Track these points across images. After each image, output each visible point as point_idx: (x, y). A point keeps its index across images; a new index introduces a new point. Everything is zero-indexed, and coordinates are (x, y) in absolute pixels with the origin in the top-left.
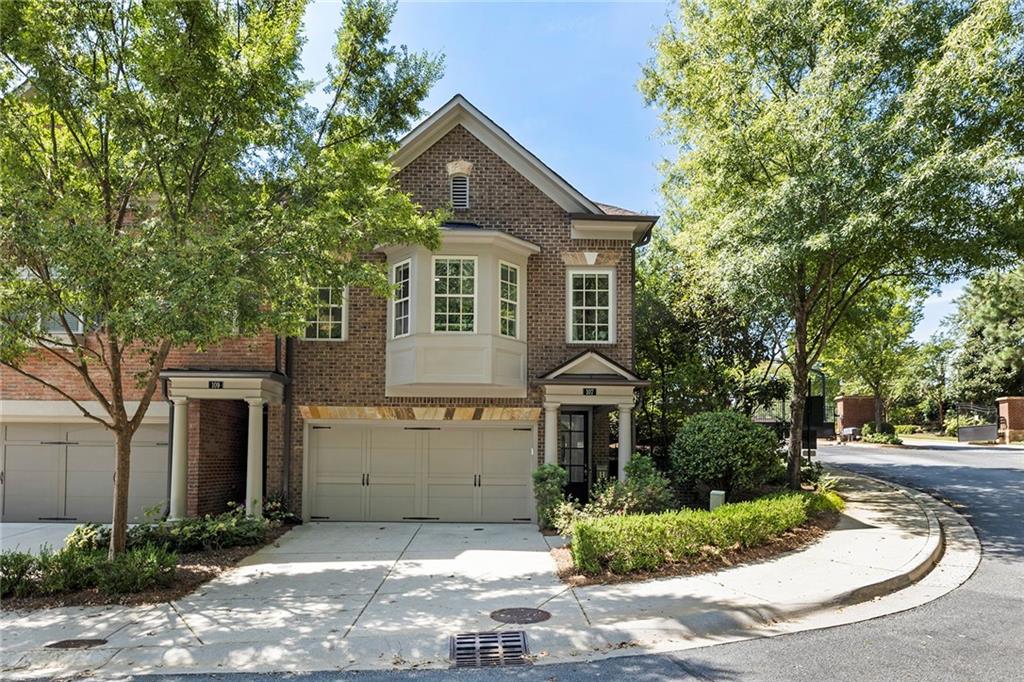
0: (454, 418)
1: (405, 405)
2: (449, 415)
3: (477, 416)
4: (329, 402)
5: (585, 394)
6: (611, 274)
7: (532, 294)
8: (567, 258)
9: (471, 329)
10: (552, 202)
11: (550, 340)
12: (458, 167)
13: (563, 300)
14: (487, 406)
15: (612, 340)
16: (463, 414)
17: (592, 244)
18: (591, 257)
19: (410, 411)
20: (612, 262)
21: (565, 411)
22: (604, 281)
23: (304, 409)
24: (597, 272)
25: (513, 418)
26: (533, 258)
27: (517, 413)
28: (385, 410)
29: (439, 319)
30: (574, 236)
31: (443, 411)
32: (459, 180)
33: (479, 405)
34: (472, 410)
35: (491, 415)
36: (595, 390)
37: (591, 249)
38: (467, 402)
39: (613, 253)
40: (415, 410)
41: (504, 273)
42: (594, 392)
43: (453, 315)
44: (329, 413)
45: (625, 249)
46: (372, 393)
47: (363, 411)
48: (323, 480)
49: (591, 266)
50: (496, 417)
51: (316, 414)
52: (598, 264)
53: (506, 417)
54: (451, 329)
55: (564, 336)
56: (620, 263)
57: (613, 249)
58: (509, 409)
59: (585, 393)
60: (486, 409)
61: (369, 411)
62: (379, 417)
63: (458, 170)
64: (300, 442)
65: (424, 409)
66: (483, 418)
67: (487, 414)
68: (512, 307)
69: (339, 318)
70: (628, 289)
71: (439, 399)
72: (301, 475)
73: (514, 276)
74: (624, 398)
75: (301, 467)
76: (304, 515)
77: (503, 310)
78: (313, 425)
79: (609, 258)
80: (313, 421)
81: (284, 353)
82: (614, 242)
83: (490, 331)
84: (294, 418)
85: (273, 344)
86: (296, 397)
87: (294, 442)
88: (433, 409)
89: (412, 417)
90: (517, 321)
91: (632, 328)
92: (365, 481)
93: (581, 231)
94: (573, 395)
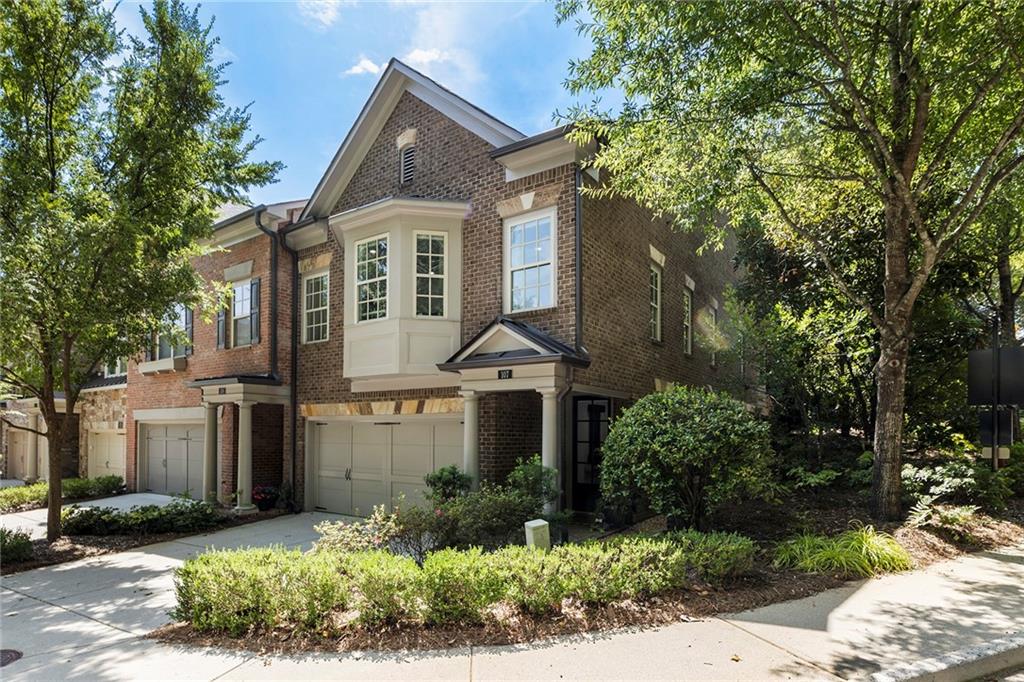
0: (402, 412)
1: (366, 399)
2: (398, 409)
3: (420, 409)
4: (318, 400)
5: (500, 378)
6: (552, 215)
7: (469, 261)
8: (503, 208)
9: (384, 315)
10: (487, 144)
11: (485, 313)
12: (405, 138)
13: (500, 262)
14: (428, 398)
15: (552, 302)
16: (409, 407)
17: (527, 184)
18: (528, 199)
19: (369, 406)
20: (552, 200)
21: (483, 400)
22: (545, 229)
23: (304, 407)
24: (537, 218)
26: (467, 218)
27: (453, 404)
28: (352, 404)
30: (509, 177)
31: (392, 404)
32: (408, 151)
33: (421, 396)
34: (415, 403)
35: (434, 406)
36: (511, 371)
37: (528, 190)
38: (413, 394)
39: (552, 187)
40: (373, 404)
41: (422, 244)
42: (510, 375)
43: (373, 303)
44: (319, 411)
45: (566, 177)
46: (342, 392)
47: (338, 408)
48: (323, 473)
49: (528, 211)
50: (435, 410)
51: (311, 412)
52: (535, 207)
53: (444, 410)
54: (372, 317)
55: (501, 305)
56: (561, 198)
57: (553, 181)
58: (446, 400)
59: (500, 375)
60: (427, 401)
61: (342, 407)
62: (349, 412)
63: (406, 141)
64: (303, 438)
65: (379, 403)
66: (424, 412)
67: (427, 406)
68: (438, 285)
69: (324, 321)
70: (571, 230)
71: (390, 392)
72: (303, 468)
73: (438, 247)
74: (542, 379)
75: (303, 461)
76: (306, 505)
77: (422, 285)
78: (311, 422)
79: (548, 194)
80: (311, 418)
81: (289, 357)
82: (554, 172)
83: (399, 314)
84: (298, 418)
85: (267, 351)
86: (300, 398)
87: (298, 439)
88: (385, 403)
89: (371, 412)
90: (445, 297)
91: (580, 286)
92: (348, 477)
93: (516, 170)
94: (487, 380)
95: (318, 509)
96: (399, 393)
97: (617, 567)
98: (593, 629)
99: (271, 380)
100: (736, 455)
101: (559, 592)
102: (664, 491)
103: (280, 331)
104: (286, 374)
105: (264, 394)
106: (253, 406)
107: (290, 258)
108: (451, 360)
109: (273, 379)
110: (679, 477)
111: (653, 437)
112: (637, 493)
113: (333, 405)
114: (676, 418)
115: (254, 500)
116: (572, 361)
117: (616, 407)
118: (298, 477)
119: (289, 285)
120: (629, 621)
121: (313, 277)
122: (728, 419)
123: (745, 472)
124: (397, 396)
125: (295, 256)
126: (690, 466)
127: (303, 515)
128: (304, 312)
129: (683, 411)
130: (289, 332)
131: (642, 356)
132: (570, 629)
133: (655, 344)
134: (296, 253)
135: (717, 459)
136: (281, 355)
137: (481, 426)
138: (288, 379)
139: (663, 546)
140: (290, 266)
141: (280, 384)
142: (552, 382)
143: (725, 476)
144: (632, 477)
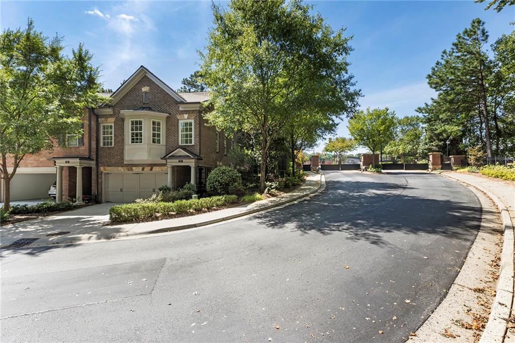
0: (145, 170)
1: (130, 166)
2: (143, 169)
4: (109, 166)
6: (193, 121)
7: (168, 129)
8: (178, 117)
9: (141, 142)
11: (174, 145)
12: (145, 89)
13: (178, 131)
15: (193, 144)
16: (147, 169)
17: (186, 112)
18: (186, 116)
19: (131, 168)
21: (173, 167)
22: (191, 124)
23: (102, 168)
24: (188, 121)
25: (162, 170)
26: (168, 117)
27: (164, 168)
28: (124, 168)
29: (133, 139)
30: (181, 109)
31: (141, 168)
32: (146, 93)
33: (152, 166)
34: (150, 168)
35: (156, 169)
37: (186, 114)
38: (149, 165)
39: (193, 114)
40: (133, 168)
41: (154, 123)
42: (182, 161)
43: (137, 138)
44: (109, 169)
46: (121, 163)
47: (118, 169)
48: (109, 190)
49: (186, 119)
50: (157, 170)
51: (105, 170)
52: (188, 118)
53: (160, 170)
54: (136, 142)
55: (178, 143)
56: (195, 118)
58: (161, 167)
59: (179, 161)
60: (154, 167)
61: (120, 168)
62: (123, 170)
63: (145, 90)
64: (101, 178)
65: (135, 168)
66: (153, 170)
67: (154, 168)
68: (159, 135)
69: (112, 139)
70: (198, 126)
71: (140, 164)
72: (101, 189)
73: (159, 124)
74: (191, 163)
75: (102, 186)
76: (103, 201)
77: (154, 135)
78: (105, 173)
79: (192, 116)
80: (104, 172)
81: (95, 151)
82: (193, 111)
83: (147, 143)
84: (99, 171)
85: (87, 149)
86: (100, 165)
87: (99, 178)
88: (138, 168)
89: (132, 170)
90: (161, 139)
91: (200, 140)
92: (121, 190)
93: (182, 108)
94: (175, 162)
95: (107, 202)
96: (143, 165)
97: (213, 201)
98: (209, 212)
99: (89, 158)
100: (234, 180)
101: (202, 207)
102: (221, 188)
103: (92, 142)
104: (94, 157)
105: (87, 163)
106: (83, 168)
107: (95, 117)
108: (164, 157)
109: (90, 158)
110: (223, 185)
111: (219, 177)
112: (215, 189)
113: (116, 168)
114: (223, 173)
115: (83, 200)
116: (199, 159)
117: (209, 170)
118: (100, 192)
119: (95, 126)
120: (215, 210)
121: (106, 124)
122: (233, 173)
123: (236, 184)
124: (143, 166)
125: (98, 117)
126: (225, 183)
127: (102, 204)
128: (102, 136)
129: (224, 172)
130: (95, 142)
131: (214, 156)
132: (205, 212)
133: (217, 152)
134: (98, 115)
135: (231, 181)
136: (92, 150)
137: (173, 174)
138: (95, 159)
139: (221, 197)
140: (95, 120)
141: (93, 160)
142: (194, 164)
143: (232, 184)
144: (214, 185)
